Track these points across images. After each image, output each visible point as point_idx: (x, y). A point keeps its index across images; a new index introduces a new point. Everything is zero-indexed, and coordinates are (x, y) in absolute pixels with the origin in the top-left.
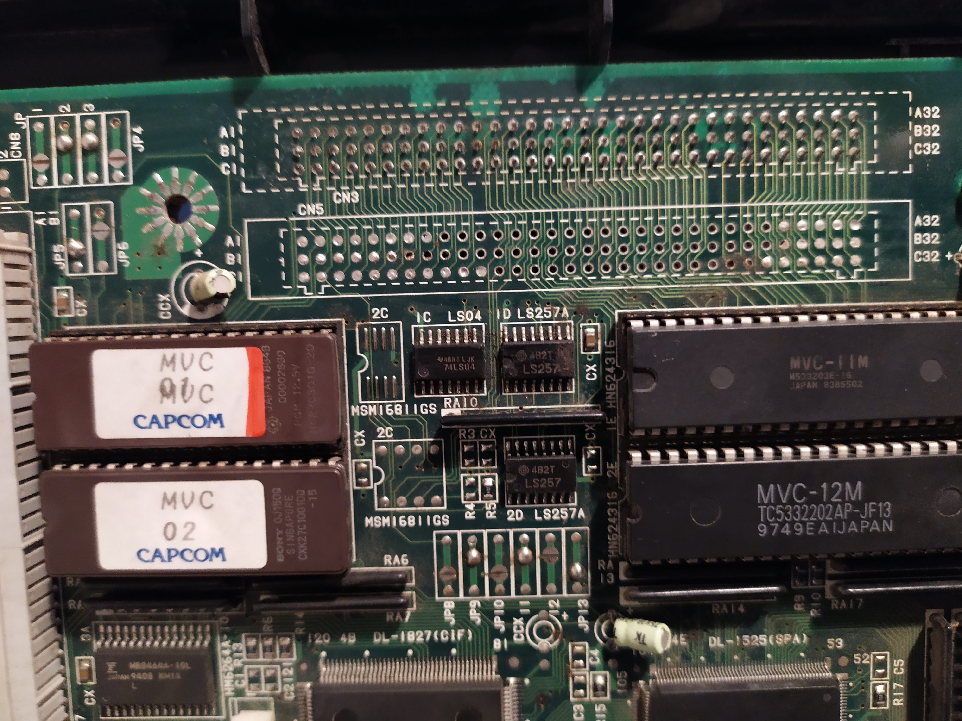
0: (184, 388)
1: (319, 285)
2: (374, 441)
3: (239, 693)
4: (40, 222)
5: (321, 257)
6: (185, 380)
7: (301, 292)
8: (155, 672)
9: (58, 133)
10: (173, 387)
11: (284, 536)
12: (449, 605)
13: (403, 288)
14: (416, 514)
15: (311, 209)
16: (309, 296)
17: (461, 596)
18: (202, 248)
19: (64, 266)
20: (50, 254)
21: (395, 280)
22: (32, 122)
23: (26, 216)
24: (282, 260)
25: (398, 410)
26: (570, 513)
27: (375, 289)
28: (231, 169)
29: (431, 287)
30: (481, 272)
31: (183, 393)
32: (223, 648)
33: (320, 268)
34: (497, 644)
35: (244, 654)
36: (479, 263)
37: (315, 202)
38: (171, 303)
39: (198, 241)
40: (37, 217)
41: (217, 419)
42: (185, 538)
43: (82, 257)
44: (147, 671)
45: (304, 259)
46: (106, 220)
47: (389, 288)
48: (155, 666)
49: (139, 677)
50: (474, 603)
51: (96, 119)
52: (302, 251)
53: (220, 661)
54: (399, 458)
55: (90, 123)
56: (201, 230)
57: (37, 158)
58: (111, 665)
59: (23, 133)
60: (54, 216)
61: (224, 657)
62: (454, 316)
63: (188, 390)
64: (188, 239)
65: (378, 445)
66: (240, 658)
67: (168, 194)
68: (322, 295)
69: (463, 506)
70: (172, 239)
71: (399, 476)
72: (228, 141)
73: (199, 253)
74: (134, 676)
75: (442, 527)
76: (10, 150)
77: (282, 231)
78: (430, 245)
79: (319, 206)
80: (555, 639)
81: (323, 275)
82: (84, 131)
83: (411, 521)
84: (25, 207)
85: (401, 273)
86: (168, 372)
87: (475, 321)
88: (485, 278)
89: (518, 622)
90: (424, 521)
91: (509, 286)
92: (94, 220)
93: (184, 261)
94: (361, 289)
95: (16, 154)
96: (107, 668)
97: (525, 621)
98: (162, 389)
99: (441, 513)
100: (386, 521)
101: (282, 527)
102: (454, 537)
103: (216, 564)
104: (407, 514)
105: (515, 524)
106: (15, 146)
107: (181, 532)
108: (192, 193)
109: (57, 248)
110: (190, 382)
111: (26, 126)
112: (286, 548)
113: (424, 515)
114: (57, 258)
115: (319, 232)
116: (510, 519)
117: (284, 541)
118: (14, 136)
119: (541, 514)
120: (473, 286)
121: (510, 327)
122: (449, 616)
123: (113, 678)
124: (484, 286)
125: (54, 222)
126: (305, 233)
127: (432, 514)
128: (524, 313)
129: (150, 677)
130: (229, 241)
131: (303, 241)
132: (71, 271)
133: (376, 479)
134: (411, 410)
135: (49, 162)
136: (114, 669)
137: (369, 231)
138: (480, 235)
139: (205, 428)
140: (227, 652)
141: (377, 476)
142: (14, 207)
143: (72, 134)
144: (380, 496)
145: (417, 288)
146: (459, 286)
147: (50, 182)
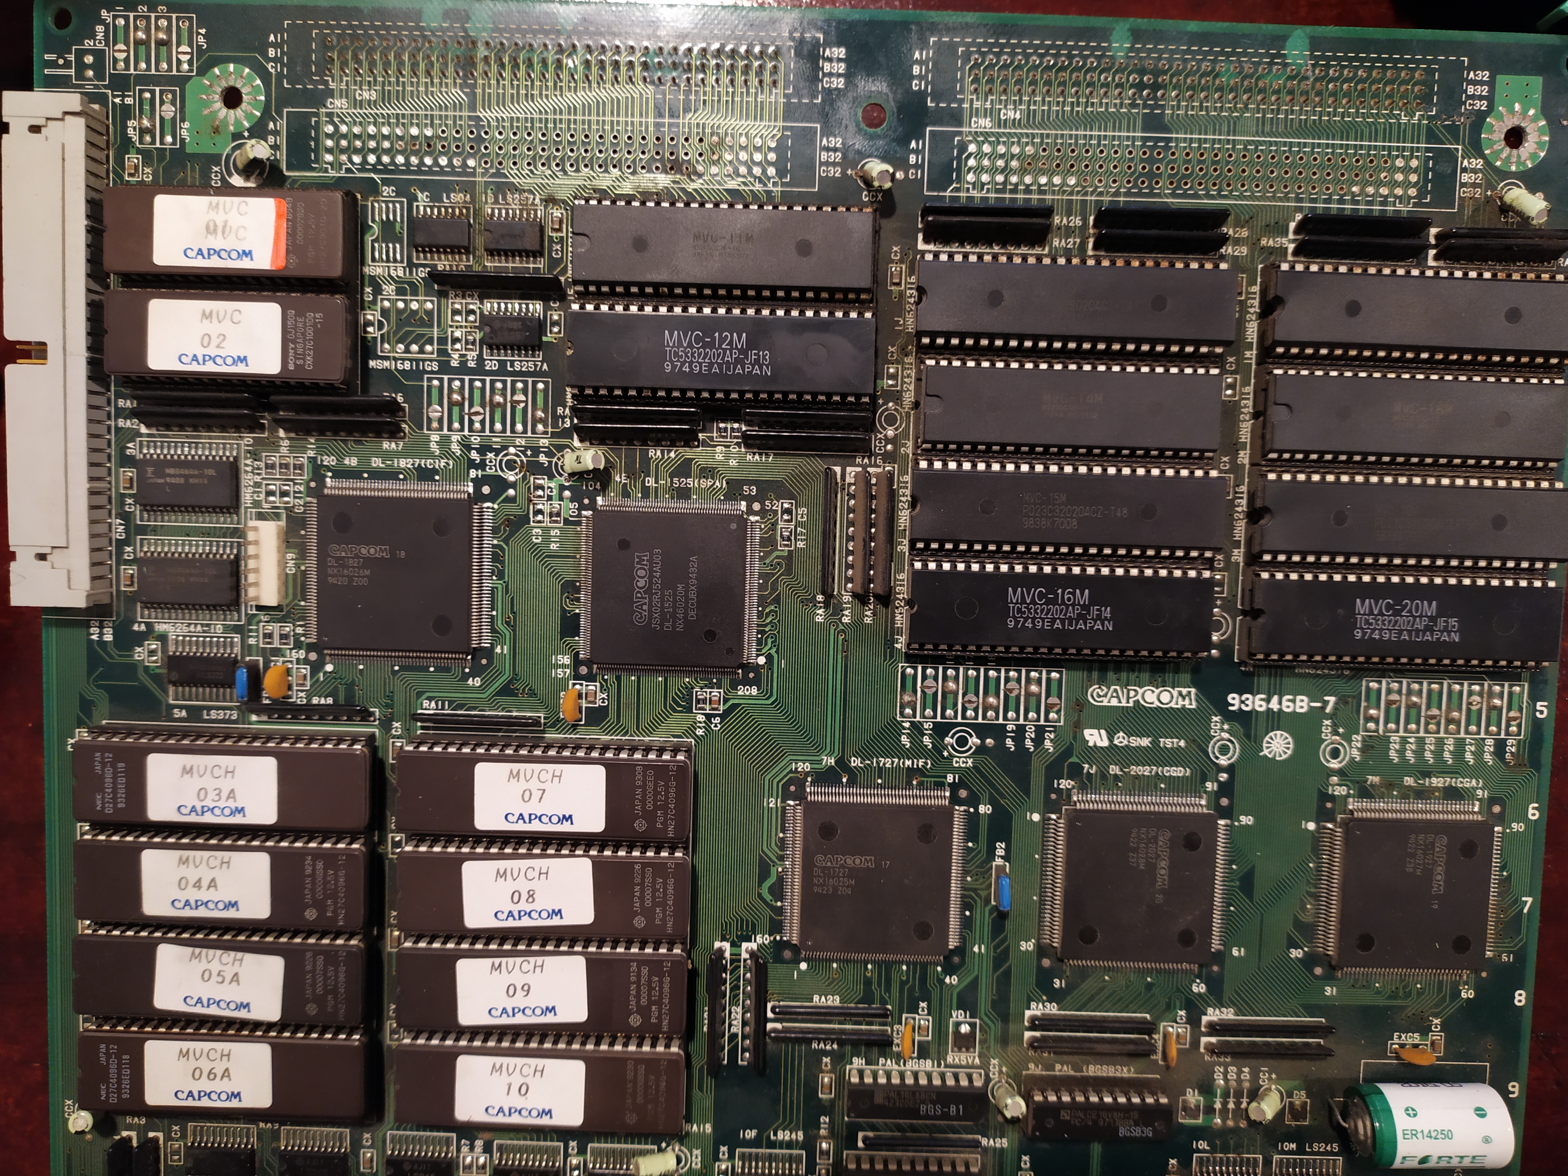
0: (224, 227)
1: (341, 165)
2: (380, 297)
3: (257, 504)
4: (117, 100)
5: (344, 143)
6: (226, 222)
7: (326, 171)
8: (186, 477)
9: (136, 28)
10: (215, 226)
11: (295, 349)
12: (435, 437)
13: (408, 172)
14: (411, 360)
15: (337, 103)
16: (332, 173)
17: (445, 431)
18: (248, 130)
19: (135, 139)
20: (125, 127)
21: (403, 165)
22: (115, 17)
23: (106, 95)
24: (312, 143)
25: (401, 273)
26: (536, 366)
27: (386, 171)
28: (276, 68)
29: (430, 172)
30: (471, 163)
31: (223, 233)
32: (246, 465)
33: (343, 151)
34: (473, 473)
35: (263, 472)
36: (471, 156)
37: (341, 97)
38: (222, 173)
39: (247, 124)
40: (114, 96)
41: (247, 254)
42: (218, 347)
43: (151, 131)
44: (180, 476)
45: (329, 143)
46: (173, 103)
47: (397, 171)
48: (187, 472)
49: (173, 480)
50: (455, 437)
51: (169, 19)
52: (329, 136)
53: (243, 476)
54: (399, 312)
55: (163, 23)
56: (249, 116)
57: (116, 48)
58: (150, 470)
59: (107, 26)
60: (129, 96)
61: (246, 472)
62: (448, 197)
63: (228, 229)
64: (238, 122)
65: (382, 300)
66: (259, 474)
67: (224, 84)
68: (343, 174)
69: (449, 355)
70: (225, 120)
71: (399, 327)
72: (275, 45)
73: (246, 134)
74: (168, 480)
75: (432, 372)
76: (95, 40)
77: (313, 119)
78: (431, 138)
79: (344, 101)
80: (520, 472)
81: (344, 158)
82: (157, 28)
83: (407, 366)
84: (106, 87)
85: (407, 159)
86: (212, 215)
87: (465, 202)
88: (474, 168)
89: (491, 455)
90: (418, 365)
91: (493, 175)
92: (162, 102)
93: (233, 141)
94: (374, 170)
95: (100, 43)
96: (146, 472)
97: (497, 455)
98: (207, 228)
99: (431, 360)
100: (386, 364)
101: (294, 342)
102: (441, 380)
103: (241, 369)
104: (403, 360)
105: (490, 373)
106: (100, 36)
107: (215, 341)
108: (244, 85)
109: (130, 123)
110: (229, 224)
111: (110, 20)
112: (296, 359)
113: (417, 361)
114: (130, 131)
115: (343, 122)
116: (487, 368)
117: (295, 353)
118: (100, 29)
119: (512, 366)
120: (464, 174)
121: (493, 209)
122: (434, 447)
123: (152, 481)
124: (474, 174)
125: (129, 101)
126: (332, 123)
127: (424, 361)
128: (504, 199)
129: (182, 481)
130: (271, 125)
131: (330, 129)
132: (141, 142)
133: (380, 328)
134: (411, 273)
135: (128, 51)
136: (153, 473)
137: (383, 123)
138: (472, 132)
139: (239, 261)
140: (249, 469)
141: (381, 326)
142: (96, 87)
143: (147, 30)
144: (382, 342)
145: (419, 172)
146: (453, 173)
147: (127, 67)
